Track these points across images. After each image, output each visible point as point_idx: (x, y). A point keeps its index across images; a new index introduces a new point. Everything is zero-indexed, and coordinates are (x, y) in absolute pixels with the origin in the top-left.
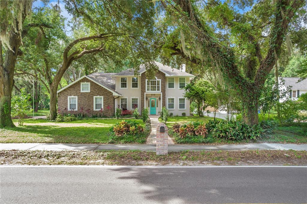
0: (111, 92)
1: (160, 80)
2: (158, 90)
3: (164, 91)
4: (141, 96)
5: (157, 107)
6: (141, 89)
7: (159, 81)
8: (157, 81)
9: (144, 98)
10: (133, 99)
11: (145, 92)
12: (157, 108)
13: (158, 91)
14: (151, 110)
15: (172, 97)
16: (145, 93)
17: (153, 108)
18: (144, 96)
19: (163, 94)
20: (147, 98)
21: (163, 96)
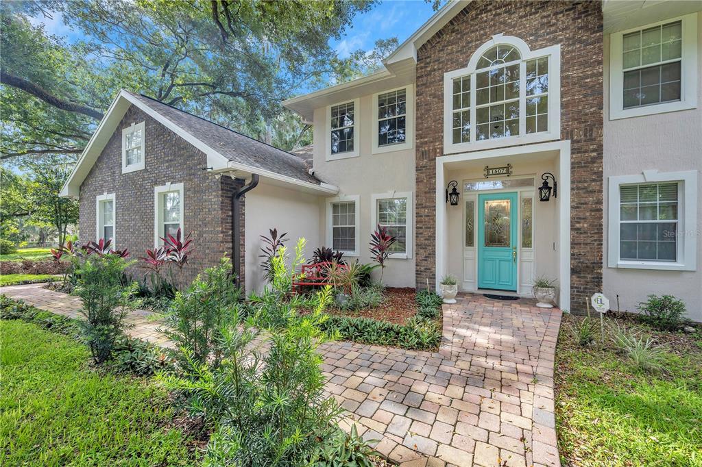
1: (553, 52)
3: (585, 129)
4: (418, 181)
5: (527, 243)
7: (544, 60)
8: (531, 64)
9: (433, 190)
10: (380, 204)
11: (442, 154)
12: (527, 255)
13: (538, 136)
14: (482, 261)
15: (656, 176)
16: (440, 162)
17: (497, 252)
18: (433, 176)
19: (573, 151)
20: (453, 195)
21: (575, 167)
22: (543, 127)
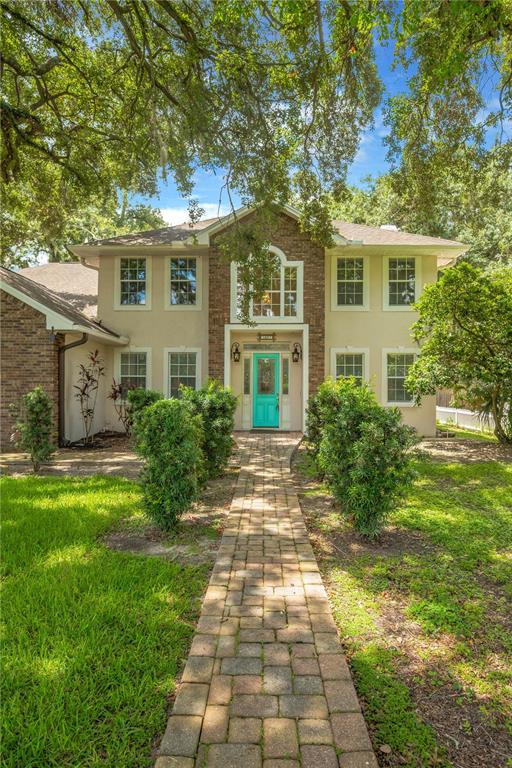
0: (38, 313)
1: (299, 265)
2: (286, 314)
3: (316, 318)
4: (211, 342)
5: (286, 392)
6: (211, 306)
7: (295, 269)
8: (287, 270)
9: (223, 350)
10: (174, 357)
11: (229, 323)
12: (286, 400)
13: (291, 319)
14: (256, 405)
15: (353, 350)
16: (228, 328)
18: (223, 339)
19: (311, 332)
20: (236, 353)
21: (311, 341)
22: (294, 314)
